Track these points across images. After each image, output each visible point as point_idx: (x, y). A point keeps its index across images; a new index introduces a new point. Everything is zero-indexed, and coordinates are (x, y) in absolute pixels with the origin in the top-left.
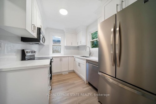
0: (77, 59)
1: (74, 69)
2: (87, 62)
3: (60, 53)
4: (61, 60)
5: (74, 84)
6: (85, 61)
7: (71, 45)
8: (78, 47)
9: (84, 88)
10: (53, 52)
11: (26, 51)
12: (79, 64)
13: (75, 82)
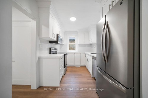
0: (87, 56)
1: (86, 65)
2: (92, 58)
3: (75, 50)
4: (74, 55)
5: (81, 75)
6: (91, 57)
7: (84, 43)
8: (91, 44)
9: (89, 80)
10: (70, 49)
11: (51, 48)
12: (88, 59)
13: (83, 74)
